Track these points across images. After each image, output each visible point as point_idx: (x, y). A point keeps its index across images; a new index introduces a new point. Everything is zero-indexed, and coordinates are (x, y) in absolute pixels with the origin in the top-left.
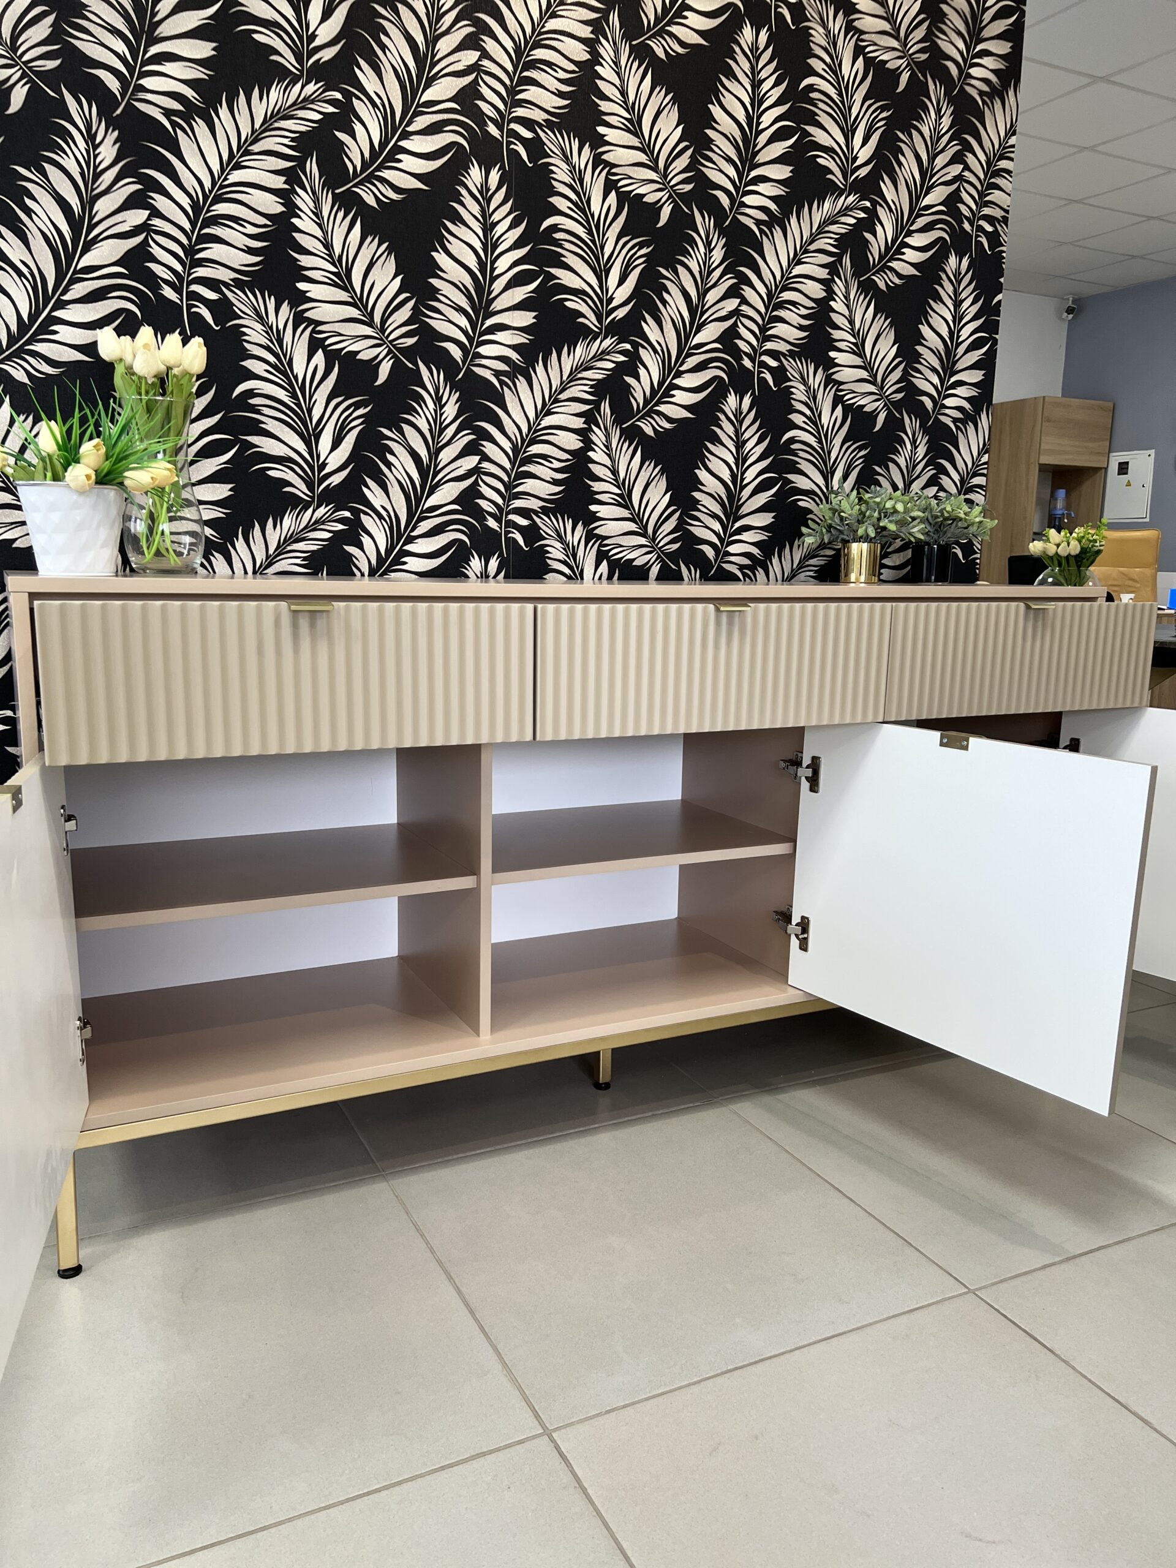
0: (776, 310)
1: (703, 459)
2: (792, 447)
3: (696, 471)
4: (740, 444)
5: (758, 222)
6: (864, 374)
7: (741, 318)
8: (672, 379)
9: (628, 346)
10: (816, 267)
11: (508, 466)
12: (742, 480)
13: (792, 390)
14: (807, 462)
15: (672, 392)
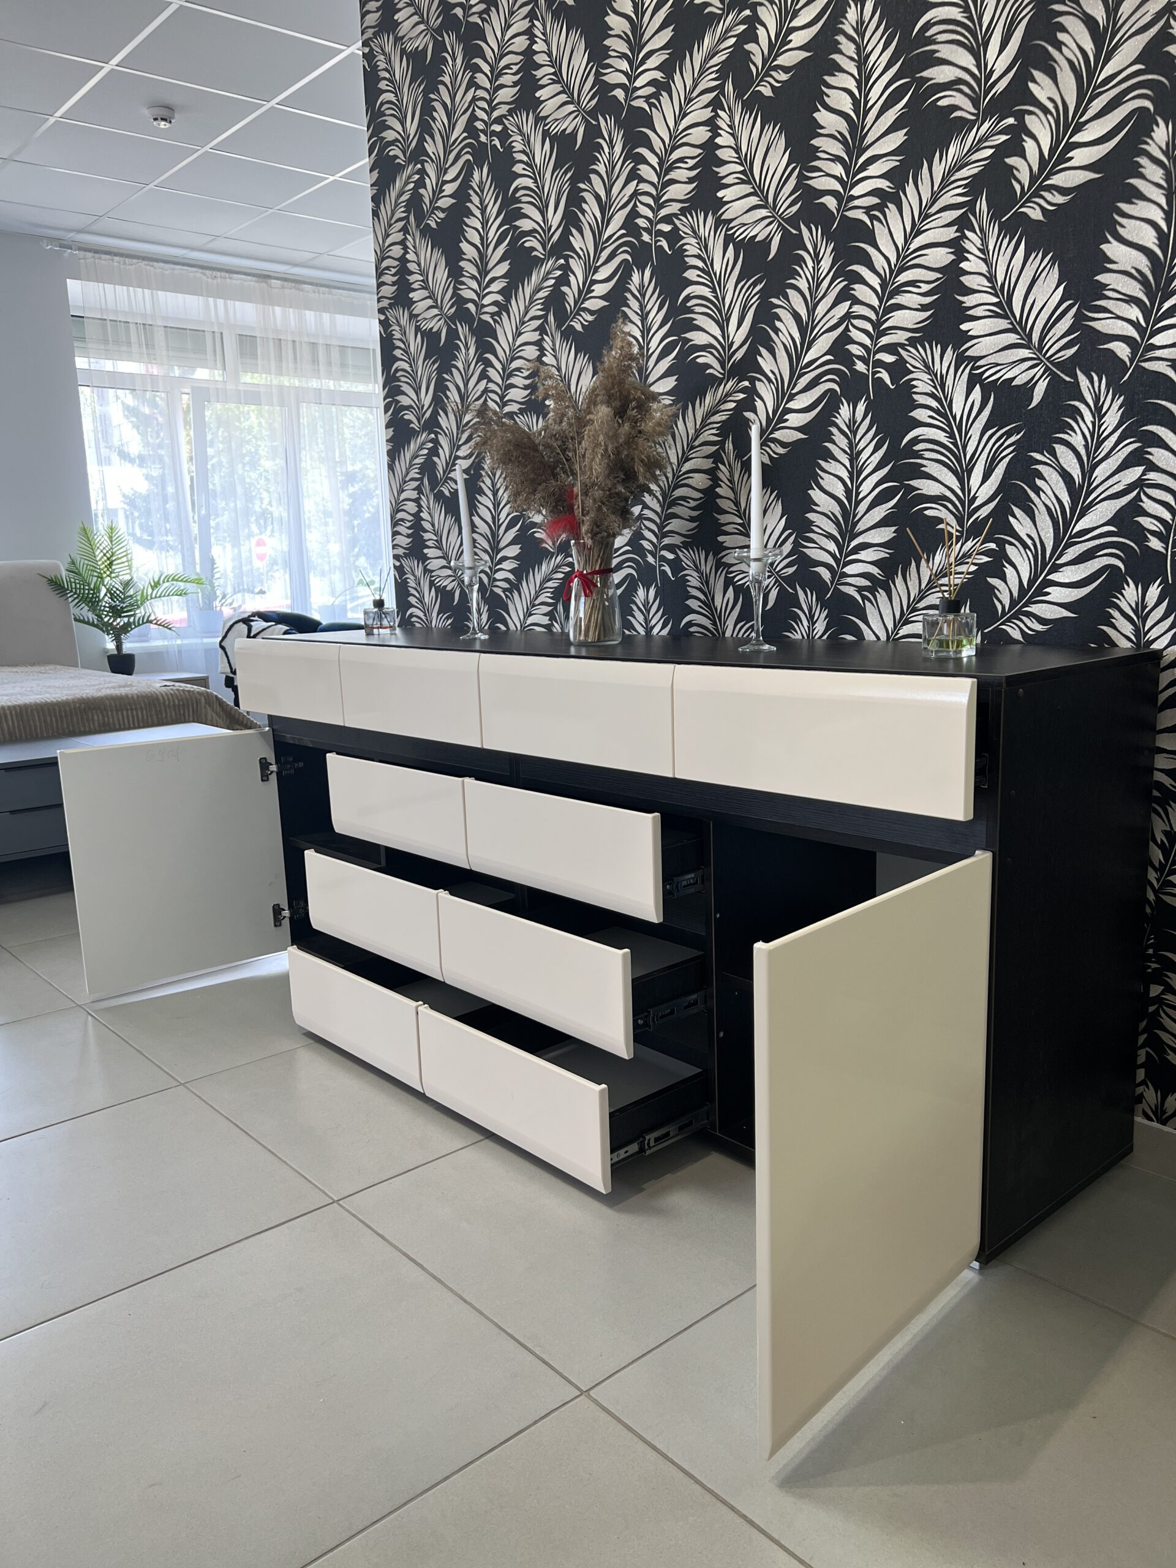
0: (892, 298)
1: (815, 478)
2: (916, 448)
3: (809, 492)
4: (854, 456)
5: (868, 210)
6: (1012, 338)
7: (852, 320)
8: (786, 404)
9: (746, 383)
10: (942, 229)
11: (659, 510)
12: (858, 494)
13: (914, 383)
14: (936, 465)
15: (786, 417)
